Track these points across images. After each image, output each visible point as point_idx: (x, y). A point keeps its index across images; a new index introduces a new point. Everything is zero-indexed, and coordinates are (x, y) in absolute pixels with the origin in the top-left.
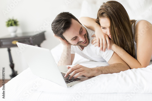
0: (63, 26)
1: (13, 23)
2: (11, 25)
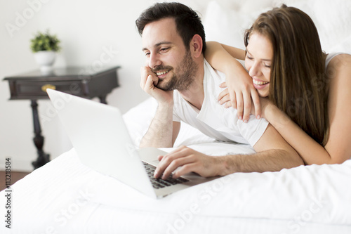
1: (47, 44)
2: (43, 48)
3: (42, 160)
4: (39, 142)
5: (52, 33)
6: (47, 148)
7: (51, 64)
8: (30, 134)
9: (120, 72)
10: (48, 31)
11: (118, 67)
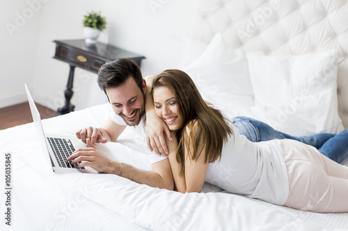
0: (109, 79)
1: (97, 22)
2: (91, 26)
3: (67, 109)
4: (69, 95)
5: (102, 16)
6: (73, 101)
7: (94, 39)
8: (64, 87)
9: (143, 61)
10: (100, 12)
11: (144, 58)
